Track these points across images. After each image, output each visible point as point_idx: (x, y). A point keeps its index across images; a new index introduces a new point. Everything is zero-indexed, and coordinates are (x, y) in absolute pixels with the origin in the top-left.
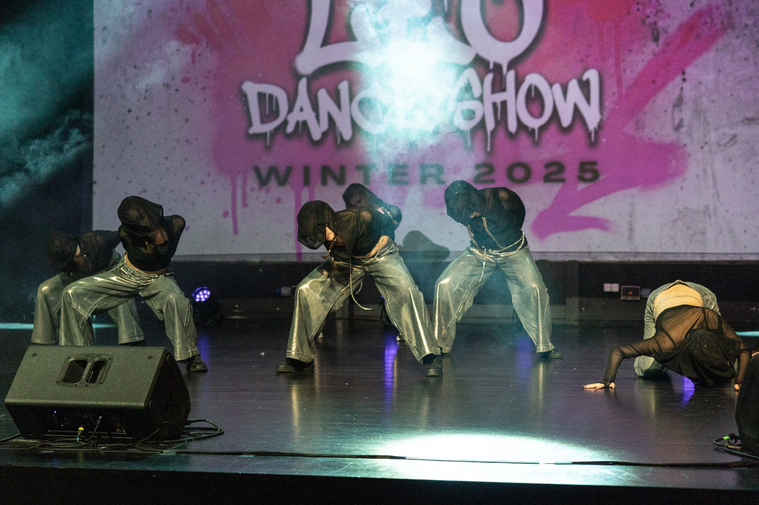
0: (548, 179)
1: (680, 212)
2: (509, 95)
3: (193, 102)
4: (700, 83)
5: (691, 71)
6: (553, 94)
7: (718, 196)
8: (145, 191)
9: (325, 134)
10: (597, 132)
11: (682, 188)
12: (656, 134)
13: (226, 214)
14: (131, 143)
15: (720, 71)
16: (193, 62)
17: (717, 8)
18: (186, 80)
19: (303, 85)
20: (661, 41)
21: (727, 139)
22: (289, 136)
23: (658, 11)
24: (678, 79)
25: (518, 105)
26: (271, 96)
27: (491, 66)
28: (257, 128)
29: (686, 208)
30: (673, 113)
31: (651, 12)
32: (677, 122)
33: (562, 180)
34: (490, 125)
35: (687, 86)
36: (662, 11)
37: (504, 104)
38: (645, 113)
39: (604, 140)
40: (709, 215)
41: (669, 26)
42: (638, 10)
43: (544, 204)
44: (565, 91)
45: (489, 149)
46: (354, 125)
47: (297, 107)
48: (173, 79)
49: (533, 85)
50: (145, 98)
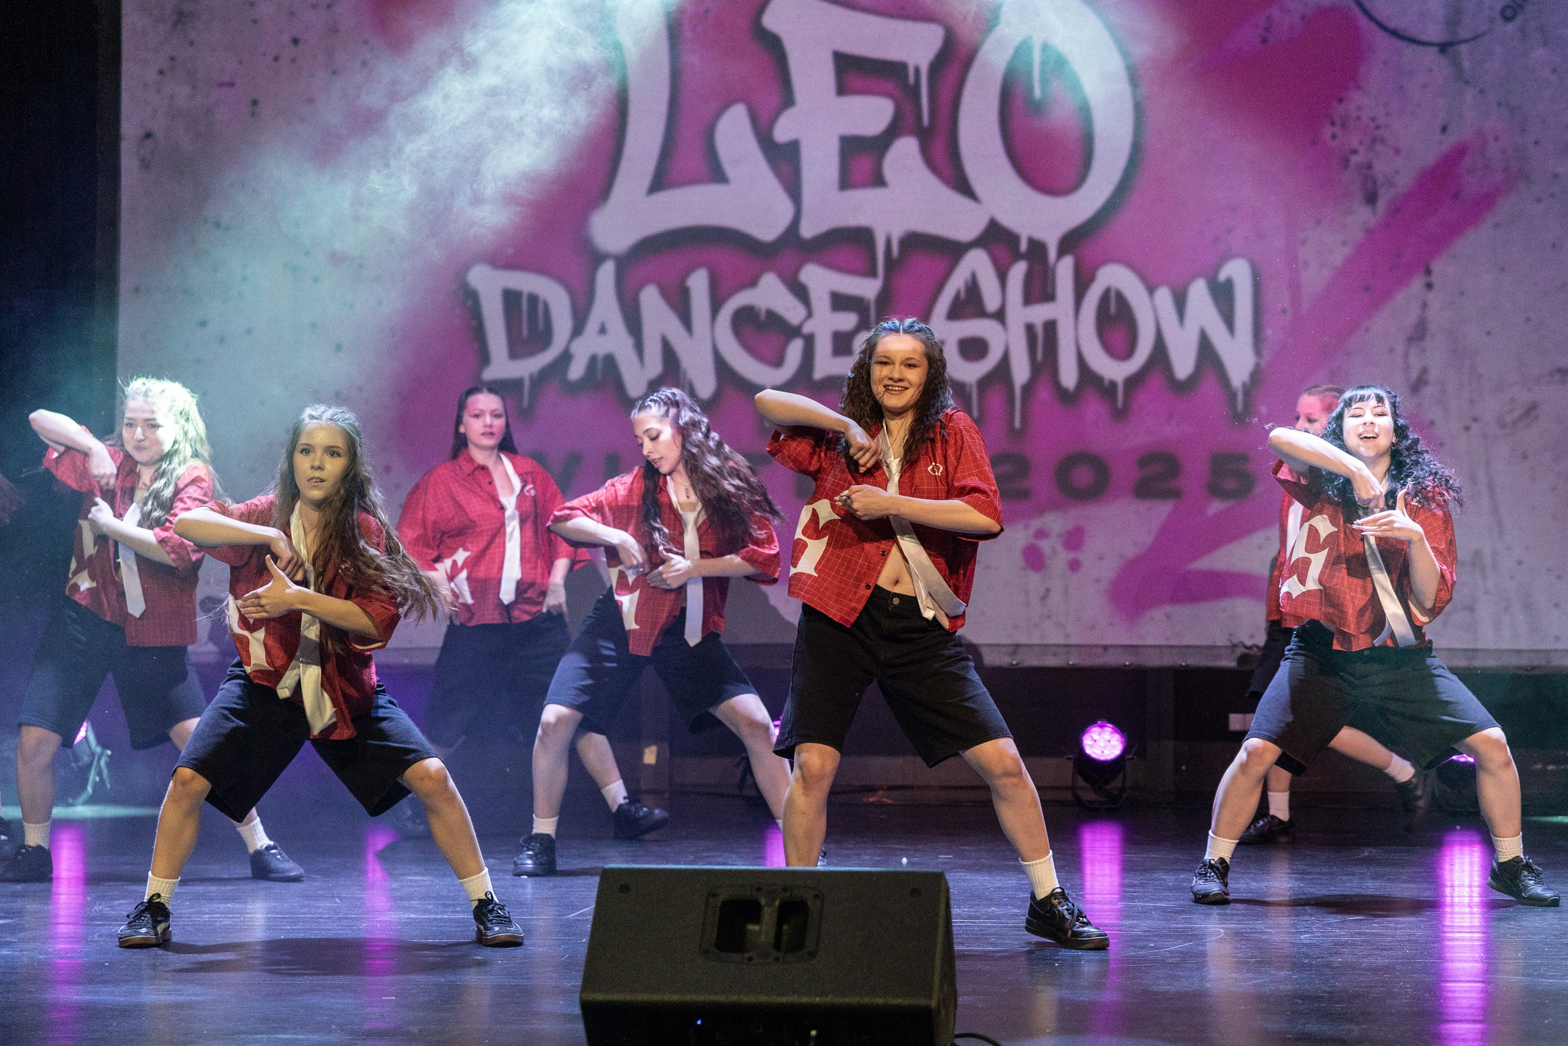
0: (1145, 490)
2: (1060, 309)
3: (352, 307)
4: (1462, 293)
5: (1441, 267)
6: (1155, 311)
7: (1501, 530)
10: (1248, 390)
15: (1502, 269)
16: (356, 218)
17: (1496, 139)
18: (336, 259)
19: (606, 275)
20: (1381, 205)
21: (1516, 414)
22: (574, 389)
23: (1374, 141)
24: (1417, 284)
25: (1082, 332)
26: (533, 299)
27: (1024, 246)
28: (501, 366)
30: (1406, 355)
31: (1361, 143)
32: (1414, 374)
33: (1175, 494)
34: (1021, 373)
35: (1435, 300)
36: (1383, 141)
37: (1051, 327)
38: (1346, 354)
39: (1263, 409)
40: (1483, 569)
41: (1397, 172)
42: (1334, 136)
43: (1135, 544)
44: (1180, 303)
45: (1017, 424)
46: (722, 367)
47: (592, 325)
48: (307, 254)
49: (1113, 290)
50: (240, 295)
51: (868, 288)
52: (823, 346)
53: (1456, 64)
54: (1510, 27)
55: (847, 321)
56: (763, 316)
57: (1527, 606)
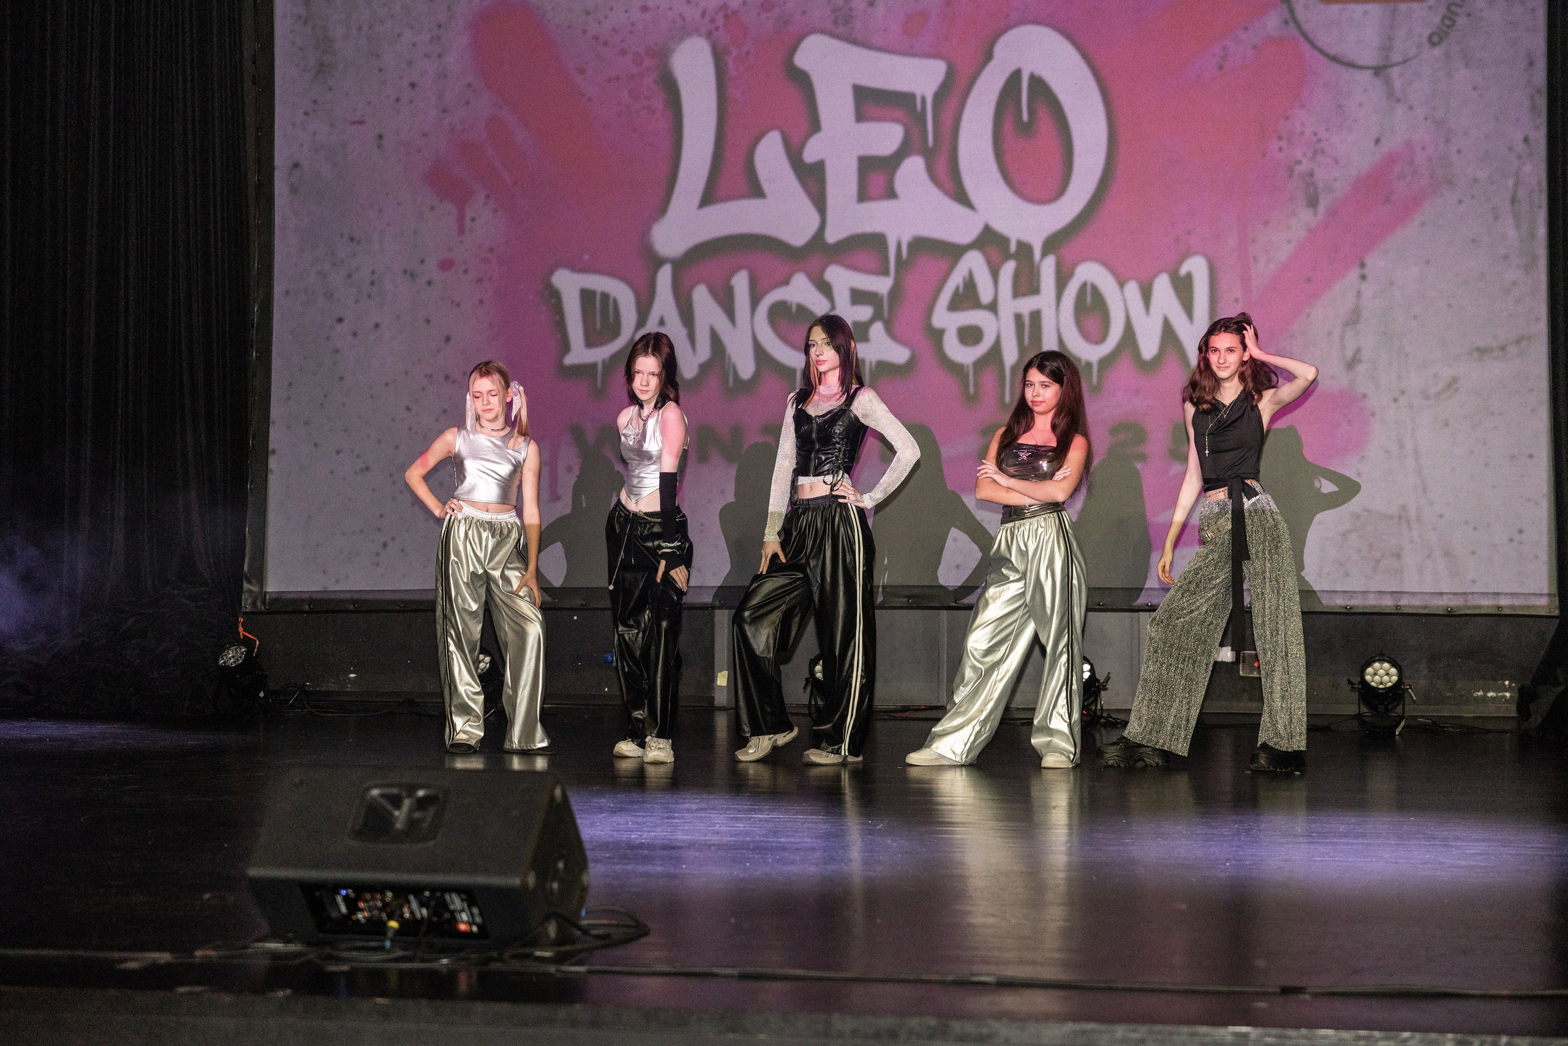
1: (1355, 516)
2: (1044, 301)
3: (458, 305)
4: (1392, 284)
5: (1376, 262)
6: (1125, 301)
7: (1424, 490)
8: (367, 469)
9: (704, 368)
11: (1359, 475)
14: (342, 379)
15: (1428, 262)
16: (461, 231)
17: (1424, 148)
18: (446, 265)
19: (664, 277)
20: (1321, 209)
21: (1440, 386)
23: (1315, 152)
24: (1353, 275)
25: (1062, 318)
26: (605, 297)
27: (1013, 247)
28: (579, 354)
29: (1365, 510)
30: (1342, 338)
31: (1304, 154)
32: (1349, 354)
33: (1142, 458)
34: (1010, 354)
35: (1368, 289)
36: (1323, 152)
37: (1036, 316)
38: (1292, 336)
40: (1408, 522)
41: (1336, 180)
42: (1281, 149)
44: (1146, 295)
46: (760, 353)
47: (653, 319)
48: (422, 262)
49: (1089, 284)
50: (369, 296)
51: (882, 285)
53: (1388, 83)
54: (1437, 51)
55: (864, 312)
56: (794, 309)
57: (1447, 554)
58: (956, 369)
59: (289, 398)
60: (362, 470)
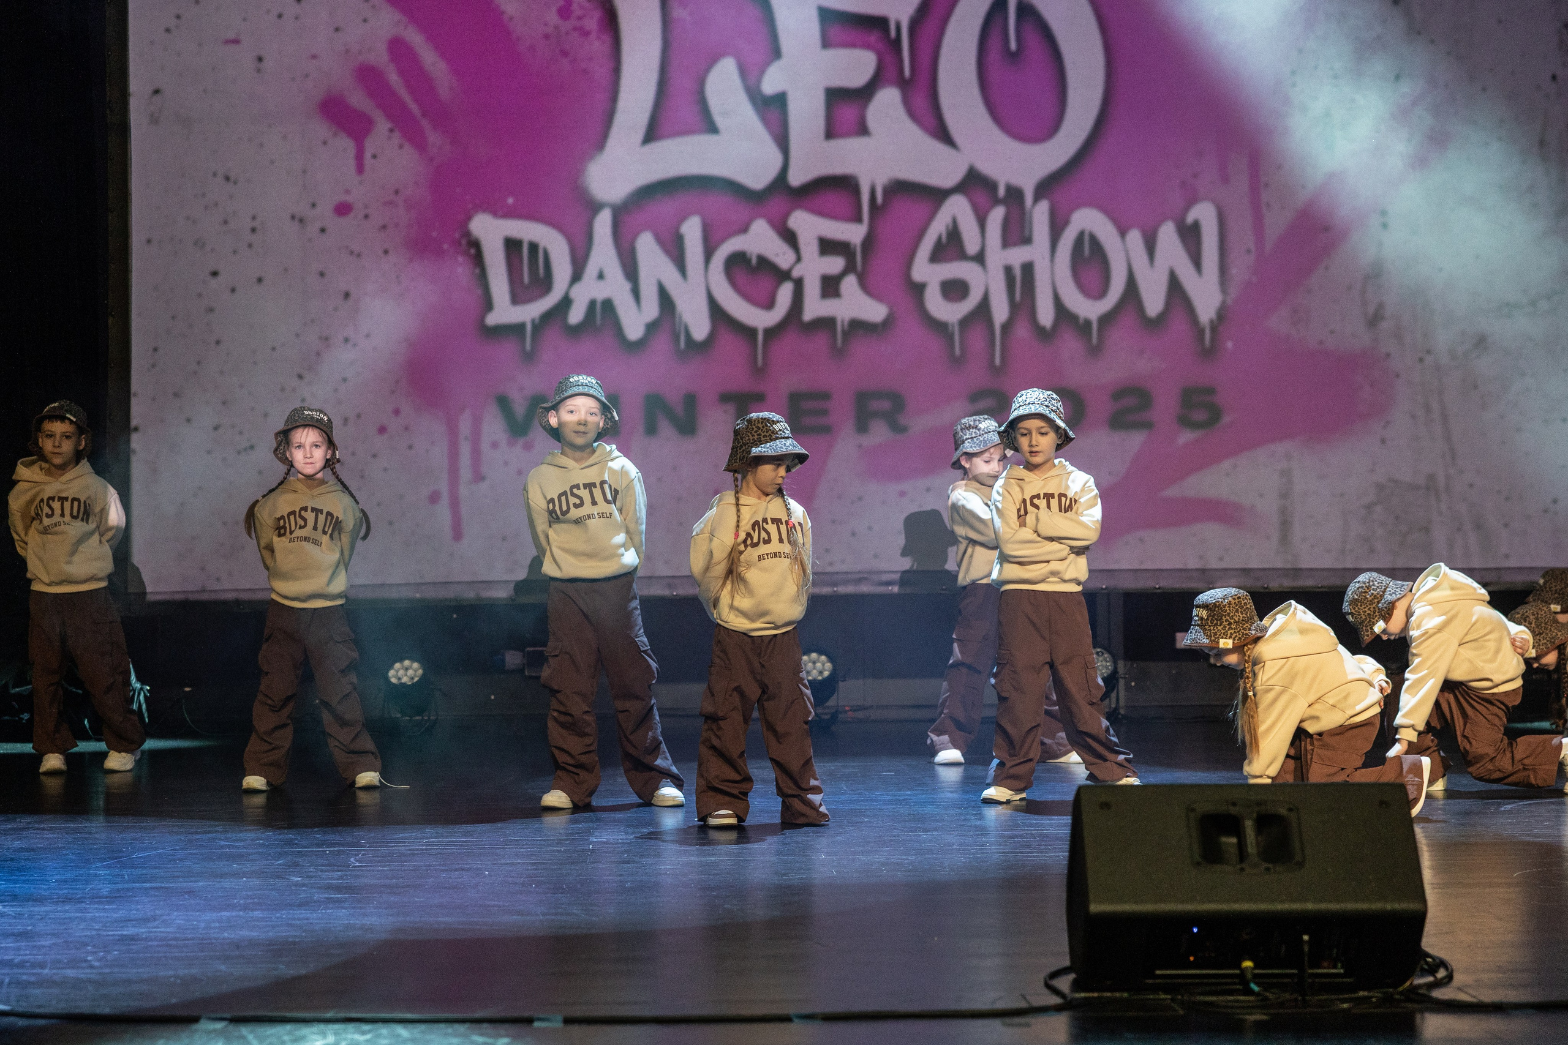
0: (1119, 422)
1: (1380, 487)
2: (1037, 252)
3: (359, 256)
4: (1414, 233)
6: (1127, 252)
7: (1453, 458)
8: (252, 447)
9: (652, 327)
10: (1214, 327)
11: (1383, 441)
12: (1332, 332)
13: (434, 498)
14: (218, 342)
16: (360, 169)
17: (1446, 86)
18: (343, 210)
19: (603, 223)
21: (1468, 344)
22: (575, 332)
24: (1372, 224)
25: (1057, 271)
26: (534, 247)
27: (1001, 192)
28: (504, 312)
29: (1391, 481)
30: (1363, 292)
31: (1320, 91)
32: (1371, 310)
33: (1148, 425)
34: (1000, 312)
35: (1390, 238)
36: (1339, 88)
37: (1028, 268)
38: (1309, 291)
39: (1230, 345)
40: (1437, 492)
42: (1293, 84)
43: (1110, 473)
44: (1151, 245)
45: (998, 361)
46: (716, 311)
47: (591, 271)
48: (314, 205)
49: (1087, 232)
50: (250, 246)
51: (854, 233)
52: (812, 289)
53: (1408, 12)
55: (835, 264)
56: (754, 261)
57: (1478, 527)
58: (940, 327)
59: (154, 366)
60: (245, 450)
